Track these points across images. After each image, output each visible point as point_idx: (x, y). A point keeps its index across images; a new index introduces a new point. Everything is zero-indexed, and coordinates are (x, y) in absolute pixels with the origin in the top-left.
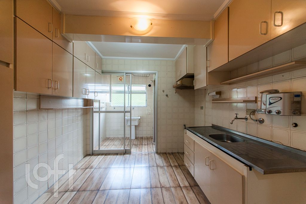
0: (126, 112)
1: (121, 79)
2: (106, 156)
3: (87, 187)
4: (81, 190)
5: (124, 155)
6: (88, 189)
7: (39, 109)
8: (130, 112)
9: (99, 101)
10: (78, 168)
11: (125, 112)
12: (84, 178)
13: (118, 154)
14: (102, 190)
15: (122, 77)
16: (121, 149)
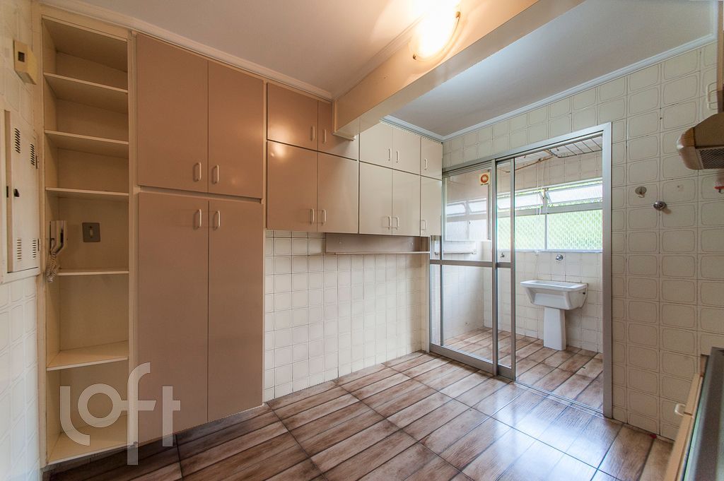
0: (498, 265)
1: (485, 179)
2: (449, 365)
3: (375, 402)
4: (366, 401)
5: (491, 377)
6: (374, 406)
7: (325, 253)
8: (512, 265)
9: (441, 237)
10: (389, 366)
11: (495, 266)
12: (383, 387)
13: (479, 370)
14: (389, 422)
15: (488, 174)
16: (488, 361)
